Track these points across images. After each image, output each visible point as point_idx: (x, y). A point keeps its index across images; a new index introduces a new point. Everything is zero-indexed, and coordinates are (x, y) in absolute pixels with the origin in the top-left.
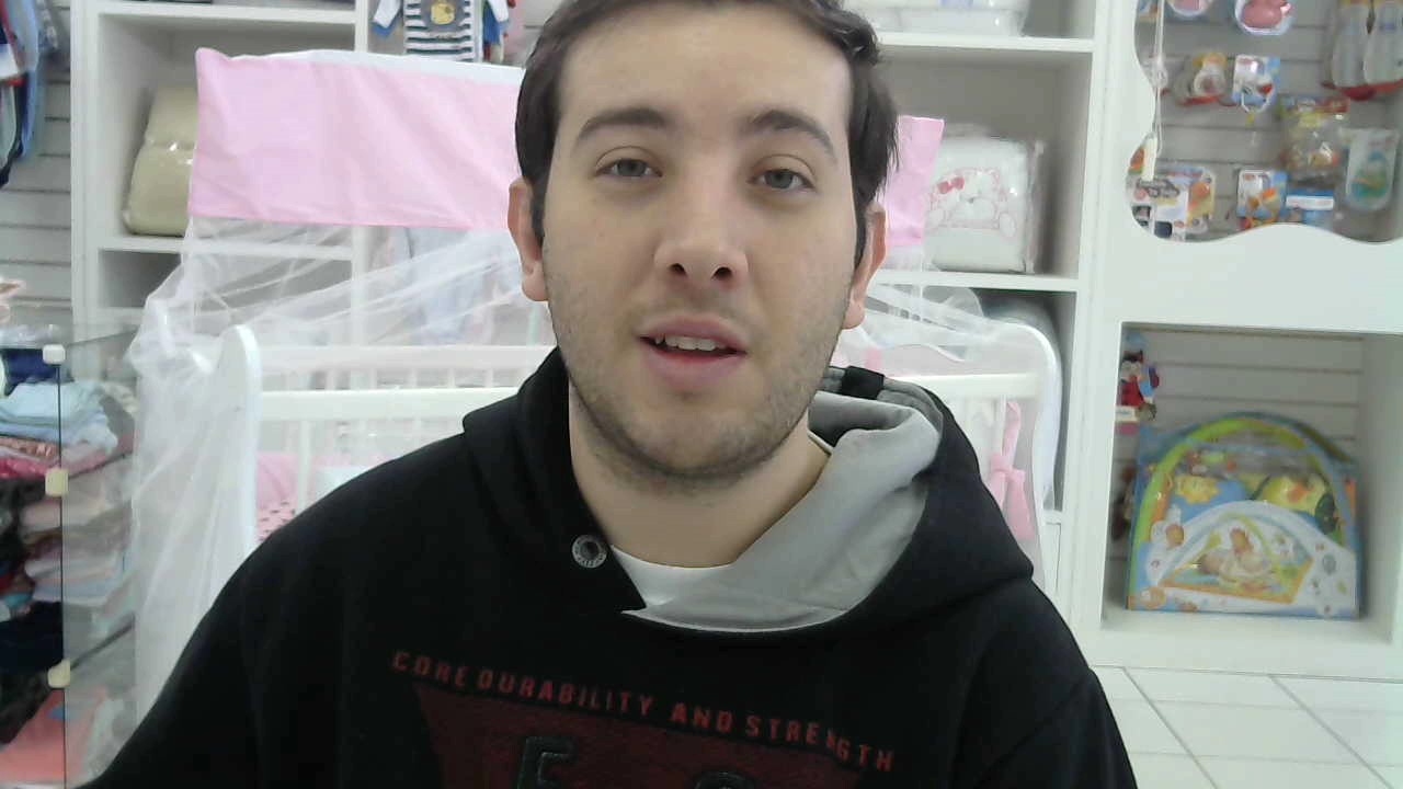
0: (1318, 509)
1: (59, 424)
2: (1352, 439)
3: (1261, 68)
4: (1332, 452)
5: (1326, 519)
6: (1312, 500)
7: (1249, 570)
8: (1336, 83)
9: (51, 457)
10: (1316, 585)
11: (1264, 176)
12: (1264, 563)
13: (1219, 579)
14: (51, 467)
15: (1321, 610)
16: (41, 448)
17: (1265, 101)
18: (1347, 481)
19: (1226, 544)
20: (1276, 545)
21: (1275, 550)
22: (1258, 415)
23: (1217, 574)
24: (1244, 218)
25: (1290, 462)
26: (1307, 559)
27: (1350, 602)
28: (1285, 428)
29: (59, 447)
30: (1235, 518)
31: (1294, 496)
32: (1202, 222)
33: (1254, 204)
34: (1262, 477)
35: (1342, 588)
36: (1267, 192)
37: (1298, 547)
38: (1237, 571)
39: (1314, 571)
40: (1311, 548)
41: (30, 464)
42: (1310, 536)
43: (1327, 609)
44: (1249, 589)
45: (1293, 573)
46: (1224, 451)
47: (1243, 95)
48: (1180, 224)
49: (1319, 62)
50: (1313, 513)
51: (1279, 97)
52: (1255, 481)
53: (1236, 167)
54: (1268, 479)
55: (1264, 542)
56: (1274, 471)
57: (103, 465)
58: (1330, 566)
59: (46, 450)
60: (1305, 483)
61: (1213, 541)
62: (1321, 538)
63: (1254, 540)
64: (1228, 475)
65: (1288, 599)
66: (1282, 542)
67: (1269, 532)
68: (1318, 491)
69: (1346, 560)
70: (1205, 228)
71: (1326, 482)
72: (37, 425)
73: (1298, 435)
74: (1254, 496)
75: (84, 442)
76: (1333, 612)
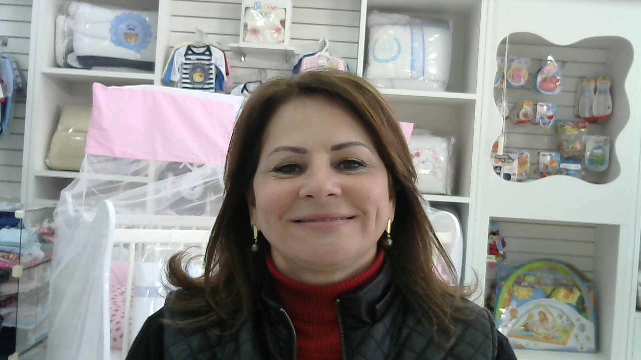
0: (577, 303)
1: (20, 245)
2: (591, 272)
3: (548, 109)
4: (583, 278)
5: (580, 307)
6: (574, 298)
7: (546, 329)
8: (581, 116)
9: (16, 260)
10: (577, 337)
11: (550, 155)
12: (554, 327)
13: (534, 334)
14: (15, 264)
15: (579, 349)
16: (11, 256)
17: (550, 122)
18: (590, 290)
19: (536, 318)
20: (559, 318)
21: (558, 321)
22: (550, 260)
23: (533, 331)
24: (542, 173)
25: (564, 282)
26: (572, 325)
27: (592, 345)
28: (562, 266)
29: (19, 256)
30: (540, 306)
31: (566, 297)
32: (524, 174)
33: (546, 167)
34: (552, 288)
35: (588, 338)
36: (552, 162)
37: (568, 319)
38: (541, 330)
39: (576, 330)
40: (574, 321)
41: (6, 263)
42: (574, 315)
43: (582, 348)
44: (547, 339)
45: (566, 332)
46: (535, 276)
47: (541, 120)
48: (514, 174)
49: (574, 107)
50: (575, 304)
51: (557, 121)
52: (549, 290)
53: (539, 151)
54: (554, 289)
55: (553, 318)
56: (557, 285)
57: (38, 265)
58: (583, 328)
59: (13, 257)
60: (571, 291)
61: (530, 317)
62: (579, 316)
63: (548, 316)
64: (537, 287)
65: (564, 343)
66: (561, 317)
67: (555, 313)
68: (577, 294)
69: (590, 326)
70: (526, 177)
71: (580, 290)
72: (10, 246)
73: (567, 269)
74: (549, 296)
75: (31, 254)
76: (585, 349)
